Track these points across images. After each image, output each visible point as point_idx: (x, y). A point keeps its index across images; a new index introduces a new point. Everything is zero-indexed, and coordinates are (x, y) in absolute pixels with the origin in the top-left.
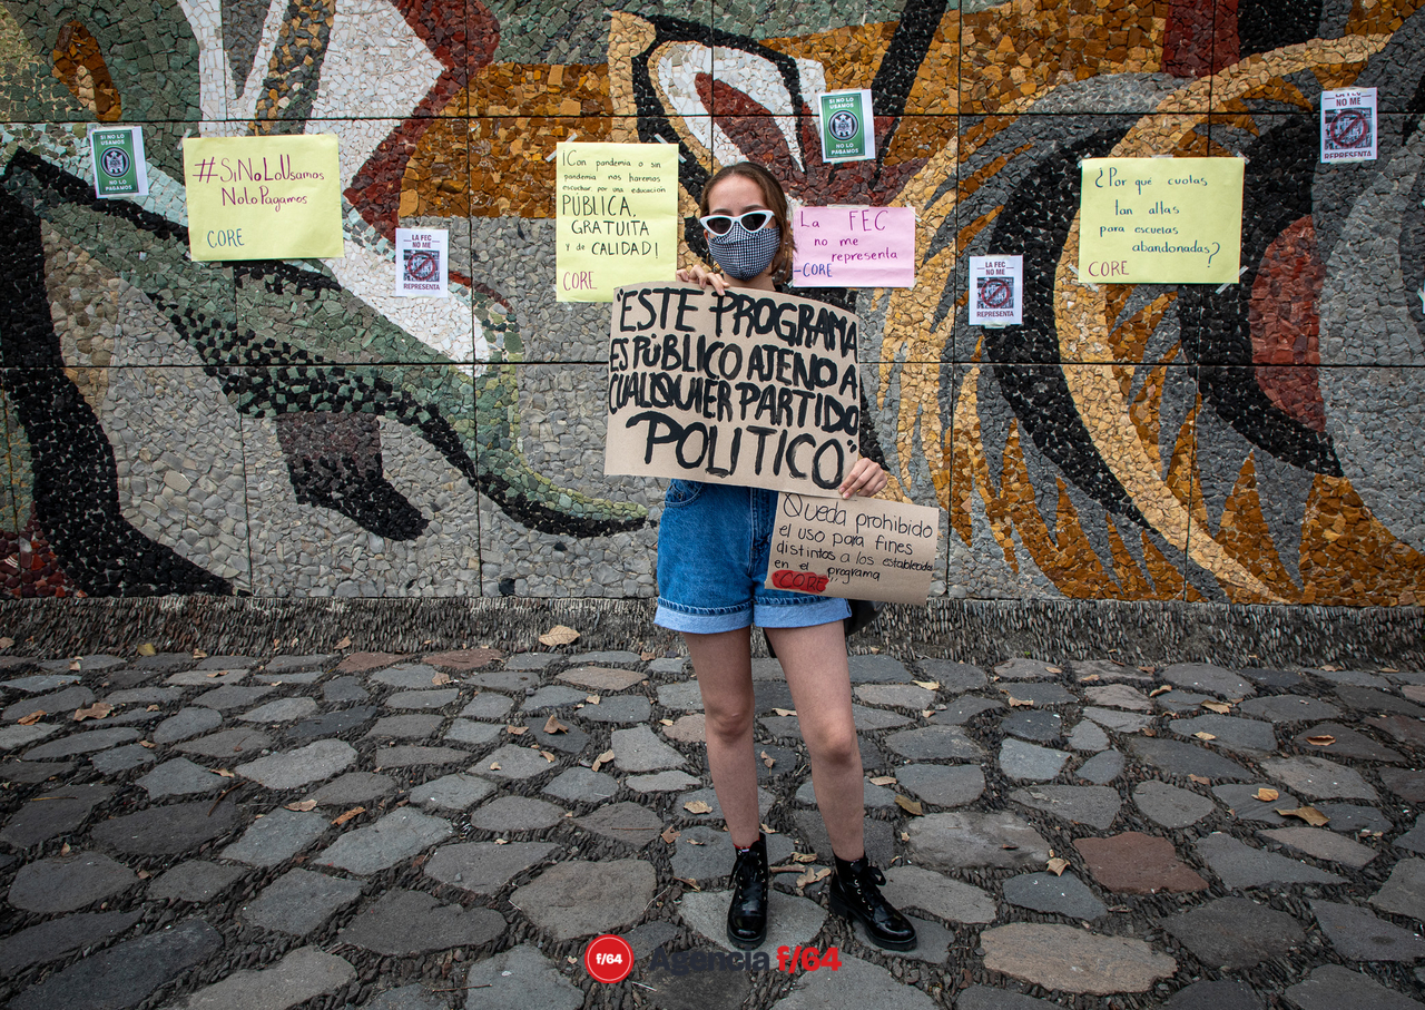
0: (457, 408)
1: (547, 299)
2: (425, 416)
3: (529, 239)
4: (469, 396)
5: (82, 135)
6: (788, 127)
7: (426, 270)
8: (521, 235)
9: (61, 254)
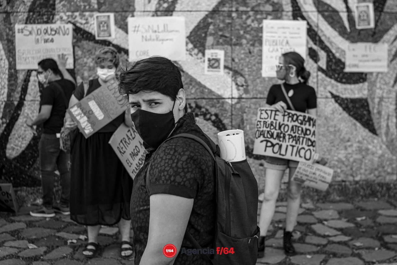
0: (225, 115)
1: (259, 76)
2: (213, 118)
3: (253, 54)
4: (230, 111)
5: (91, 16)
6: (344, 16)
7: (216, 65)
8: (250, 53)
9: (82, 59)
